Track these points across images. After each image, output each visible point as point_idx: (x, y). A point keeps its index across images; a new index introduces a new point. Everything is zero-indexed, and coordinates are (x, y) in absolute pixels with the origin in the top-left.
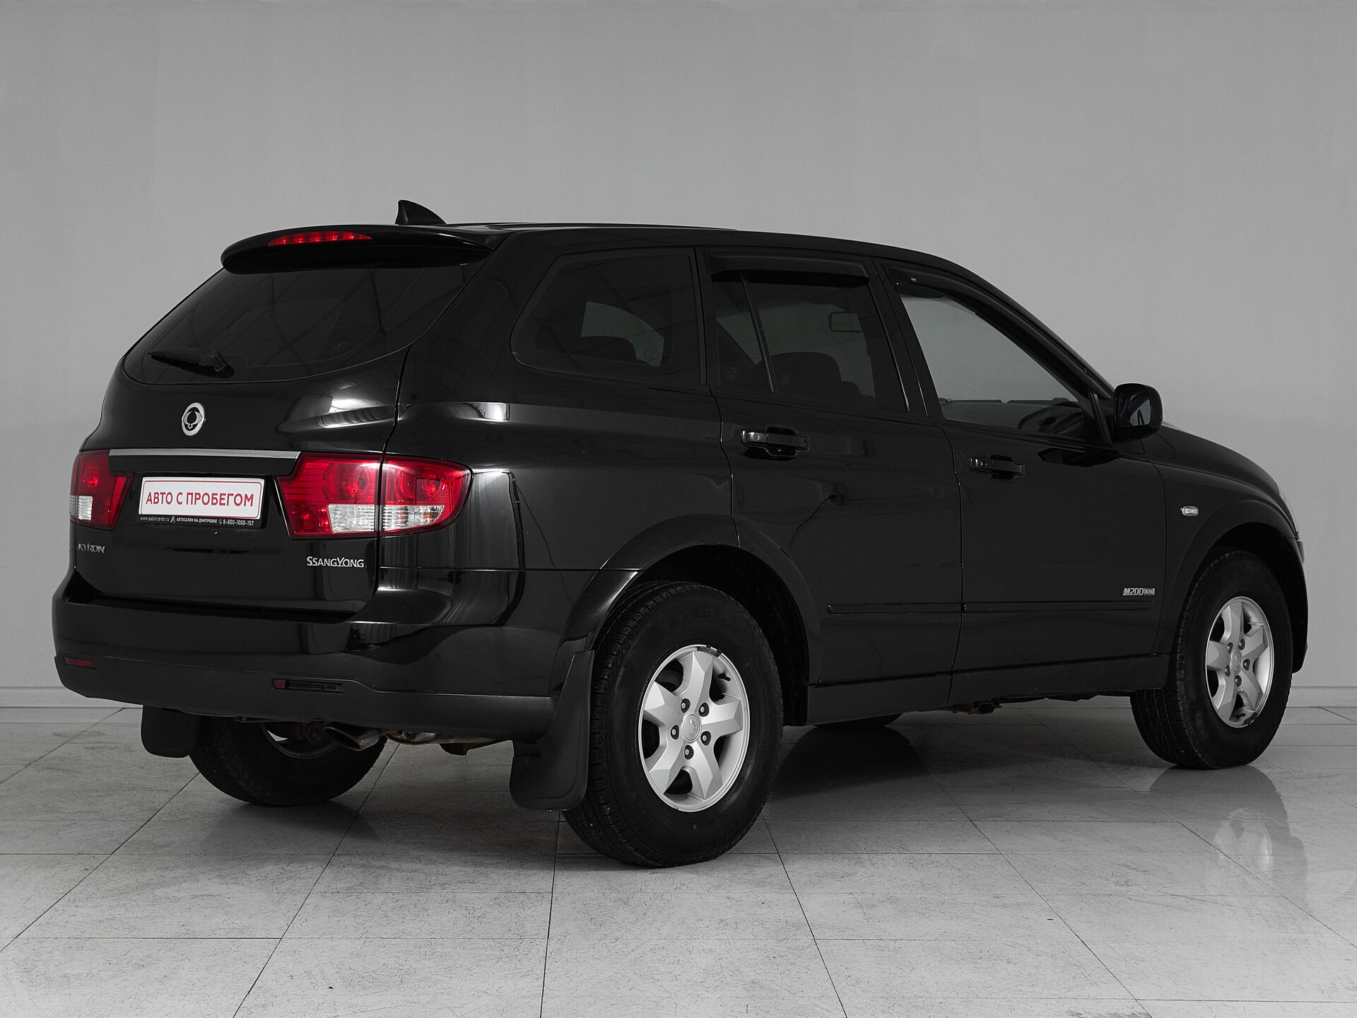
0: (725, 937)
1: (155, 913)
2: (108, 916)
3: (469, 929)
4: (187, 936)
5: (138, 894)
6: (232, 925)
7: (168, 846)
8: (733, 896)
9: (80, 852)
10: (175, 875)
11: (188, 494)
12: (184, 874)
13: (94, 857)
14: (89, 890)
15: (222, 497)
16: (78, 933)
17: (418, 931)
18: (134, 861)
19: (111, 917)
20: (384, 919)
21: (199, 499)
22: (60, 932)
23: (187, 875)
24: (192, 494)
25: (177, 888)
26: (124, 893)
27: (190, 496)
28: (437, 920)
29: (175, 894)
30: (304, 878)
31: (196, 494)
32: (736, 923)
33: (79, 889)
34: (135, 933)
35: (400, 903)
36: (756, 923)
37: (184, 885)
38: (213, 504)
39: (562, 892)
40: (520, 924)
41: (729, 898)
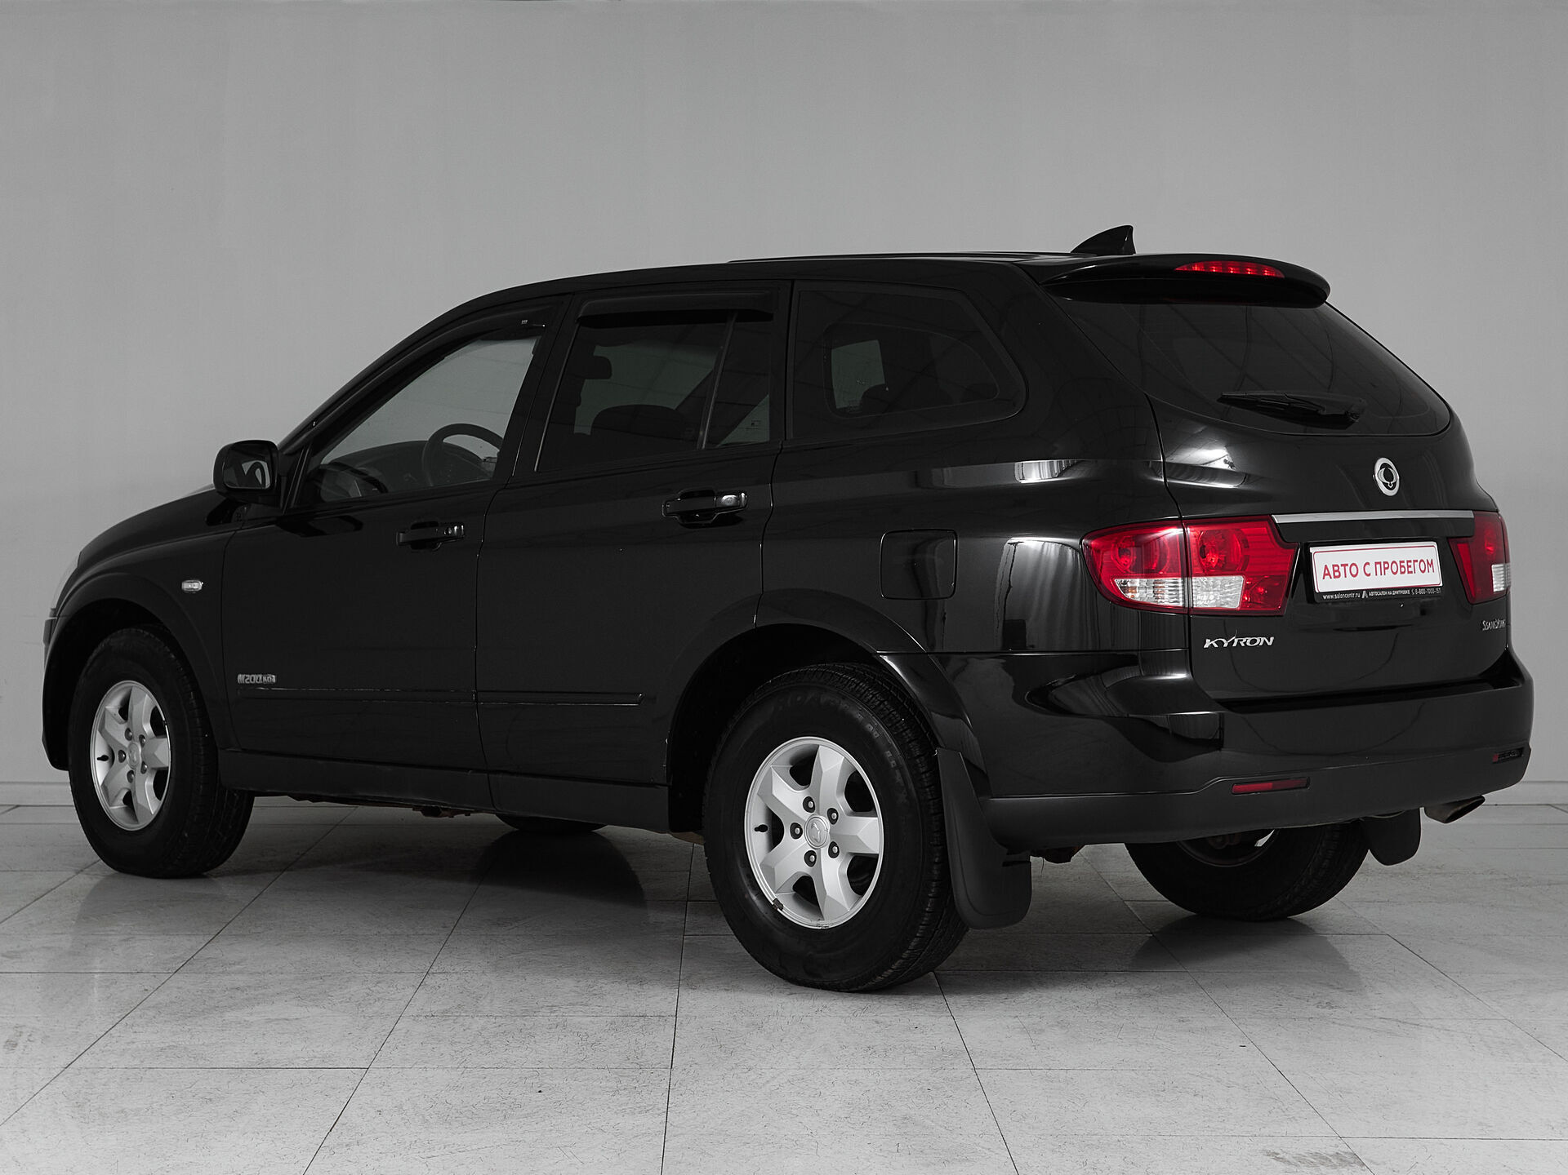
0: (873, 1067)
1: (224, 1039)
2: (171, 1044)
3: (581, 1057)
4: (261, 1066)
5: (205, 1018)
6: (311, 1054)
7: (239, 964)
8: (882, 1020)
9: (139, 970)
10: (246, 997)
11: (1376, 563)
12: (257, 995)
13: (155, 976)
14: (150, 1013)
15: (1409, 564)
16: (137, 1062)
17: (524, 1060)
18: (199, 981)
19: (174, 1044)
20: (486, 1046)
21: (1387, 568)
22: (116, 1062)
23: (259, 996)
24: (1380, 563)
25: (249, 1010)
26: (189, 1017)
27: (1378, 566)
28: (545, 1047)
29: (247, 1019)
30: (393, 1000)
31: (1385, 563)
32: (885, 1051)
33: (138, 1012)
34: (201, 1062)
35: (503, 1028)
36: (908, 1051)
37: (257, 1008)
38: (1402, 573)
39: (687, 1016)
40: (639, 1051)
41: (877, 1022)
